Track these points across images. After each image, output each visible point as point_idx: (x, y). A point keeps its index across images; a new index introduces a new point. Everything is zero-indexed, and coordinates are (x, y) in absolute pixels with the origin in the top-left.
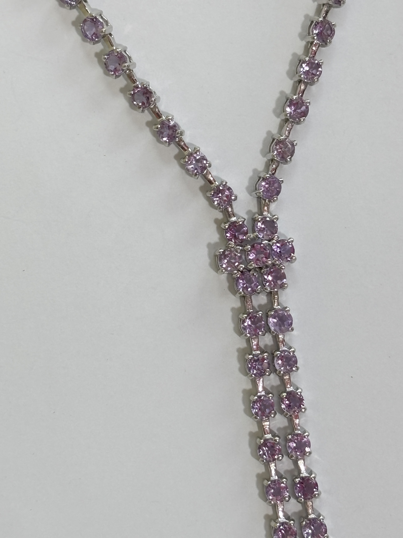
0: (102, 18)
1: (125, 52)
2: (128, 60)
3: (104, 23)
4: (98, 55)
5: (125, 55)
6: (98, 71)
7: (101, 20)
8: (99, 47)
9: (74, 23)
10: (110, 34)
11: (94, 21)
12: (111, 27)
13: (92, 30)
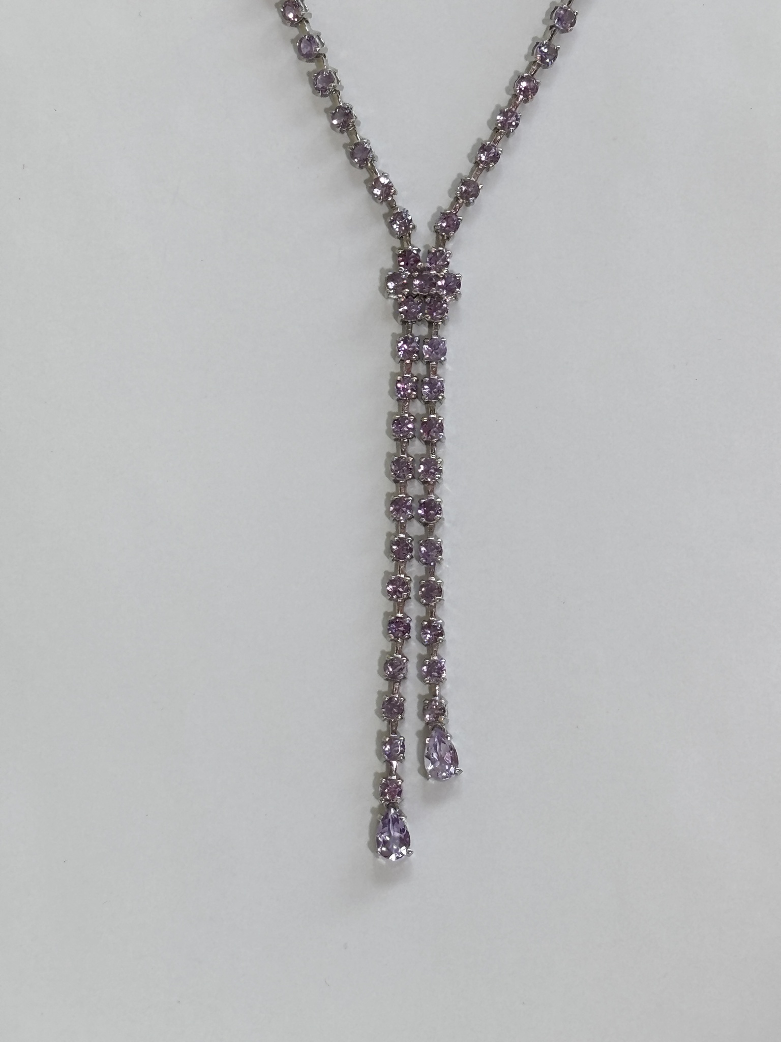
0: (319, 39)
1: (335, 74)
2: (336, 81)
3: (320, 44)
4: (309, 74)
5: (334, 76)
6: (307, 89)
7: (318, 41)
8: (312, 66)
9: (293, 41)
10: (325, 56)
11: (311, 39)
12: (327, 49)
13: (307, 48)
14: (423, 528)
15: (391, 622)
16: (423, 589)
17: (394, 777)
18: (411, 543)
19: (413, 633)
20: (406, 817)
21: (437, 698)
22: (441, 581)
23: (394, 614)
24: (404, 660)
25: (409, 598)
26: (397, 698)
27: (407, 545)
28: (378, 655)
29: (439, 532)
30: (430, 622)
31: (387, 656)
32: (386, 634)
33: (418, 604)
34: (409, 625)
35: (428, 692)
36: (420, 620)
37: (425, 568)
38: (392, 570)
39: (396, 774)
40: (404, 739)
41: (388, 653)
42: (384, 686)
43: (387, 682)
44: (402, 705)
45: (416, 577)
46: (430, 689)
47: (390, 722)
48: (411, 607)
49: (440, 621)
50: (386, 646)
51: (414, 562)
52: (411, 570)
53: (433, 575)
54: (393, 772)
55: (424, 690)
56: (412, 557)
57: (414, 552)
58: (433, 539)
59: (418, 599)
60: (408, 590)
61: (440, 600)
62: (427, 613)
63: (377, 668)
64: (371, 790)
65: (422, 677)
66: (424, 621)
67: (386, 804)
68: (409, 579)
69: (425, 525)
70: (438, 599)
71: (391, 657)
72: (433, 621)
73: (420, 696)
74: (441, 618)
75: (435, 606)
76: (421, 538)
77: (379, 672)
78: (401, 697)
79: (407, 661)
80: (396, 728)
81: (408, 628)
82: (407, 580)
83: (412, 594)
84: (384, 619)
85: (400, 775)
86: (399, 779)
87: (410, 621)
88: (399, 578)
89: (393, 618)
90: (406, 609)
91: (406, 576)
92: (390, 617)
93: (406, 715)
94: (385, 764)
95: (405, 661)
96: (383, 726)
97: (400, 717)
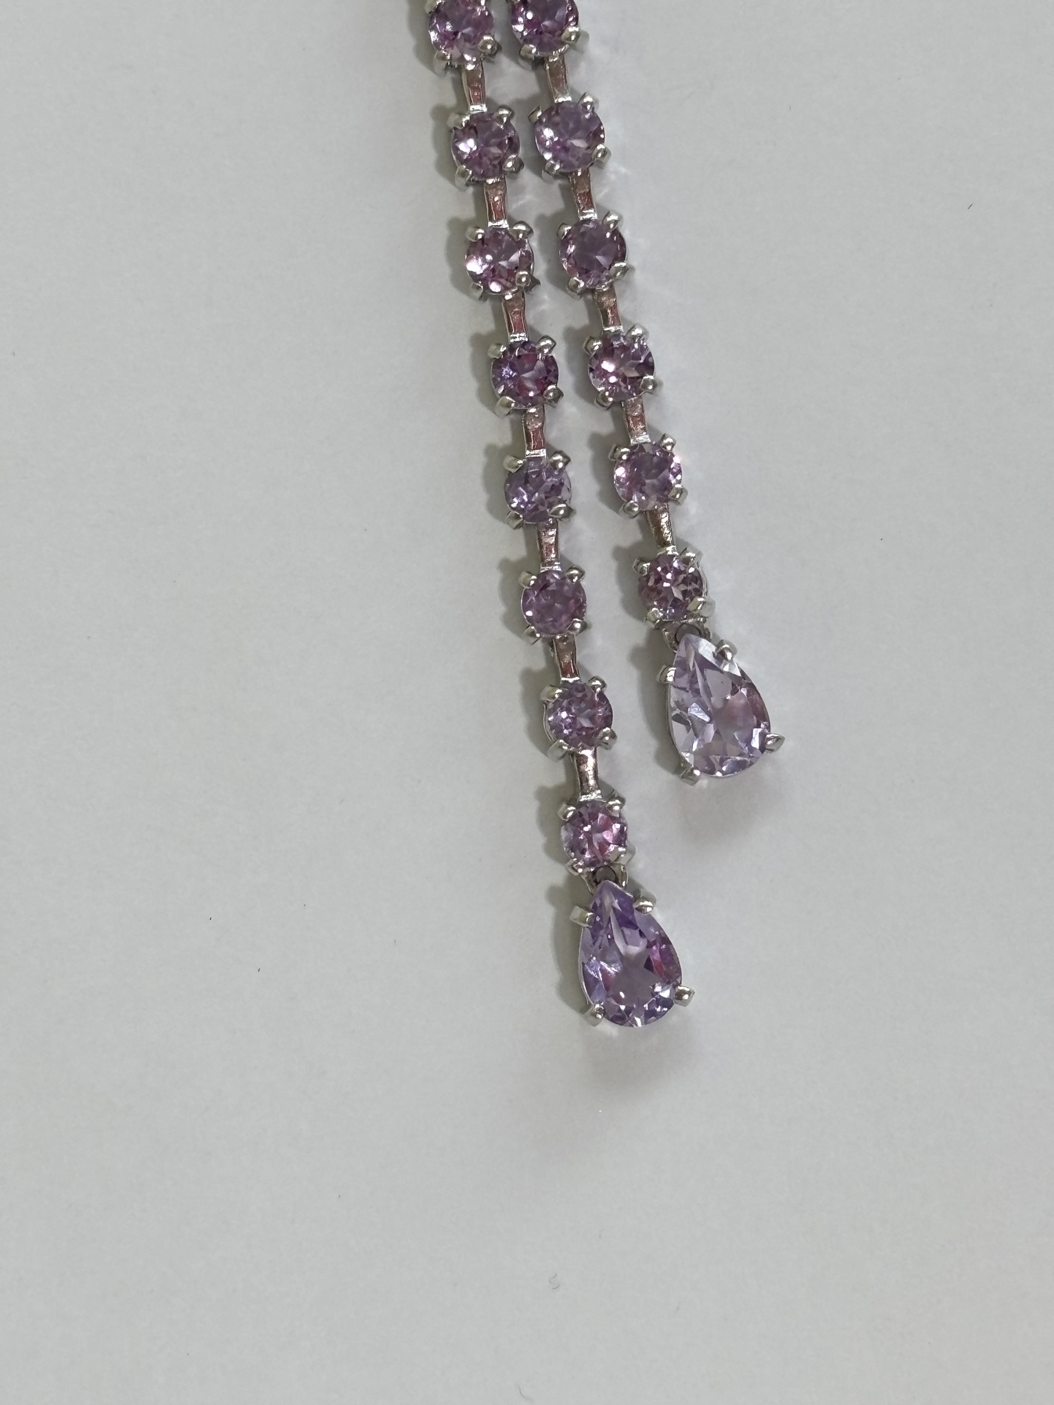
14: (531, 77)
15: (498, 363)
16: (571, 249)
17: (595, 796)
18: (508, 124)
19: (566, 380)
20: (653, 900)
21: (670, 550)
22: (616, 218)
23: (499, 335)
24: (558, 461)
25: (534, 282)
26: (557, 572)
27: (500, 133)
28: (478, 463)
29: (578, 77)
30: (607, 339)
31: (509, 459)
32: (490, 400)
33: (562, 295)
34: (550, 362)
35: (638, 536)
36: (576, 338)
37: (562, 188)
38: (468, 211)
39: (600, 784)
40: (604, 685)
41: (506, 451)
42: (513, 545)
43: (521, 531)
44: (578, 587)
45: (541, 219)
46: (643, 526)
47: (551, 643)
48: (545, 307)
49: (638, 331)
50: (498, 431)
51: (527, 175)
52: (521, 202)
53: (590, 204)
54: (587, 780)
55: (629, 533)
56: (519, 165)
57: (521, 151)
58: (569, 99)
59: (561, 281)
60: (528, 259)
61: (625, 270)
62: (592, 314)
63: (483, 497)
64: (538, 840)
65: (615, 499)
66: (592, 339)
67: (588, 872)
68: (522, 228)
69: (538, 63)
70: (618, 269)
71: (520, 462)
72: (617, 335)
73: (619, 553)
74: (635, 322)
75: (611, 292)
76: (530, 104)
77: (492, 508)
78: (572, 568)
79: (566, 464)
80: (573, 657)
81: (550, 371)
82: (518, 232)
83: (540, 268)
84: (474, 357)
85: (609, 782)
86: (612, 798)
87: (551, 348)
88: (496, 230)
89: (503, 349)
90: (530, 318)
91: (512, 223)
92: (493, 347)
93: (591, 613)
94: (561, 762)
95: (561, 465)
96: (534, 656)
97: (578, 626)
